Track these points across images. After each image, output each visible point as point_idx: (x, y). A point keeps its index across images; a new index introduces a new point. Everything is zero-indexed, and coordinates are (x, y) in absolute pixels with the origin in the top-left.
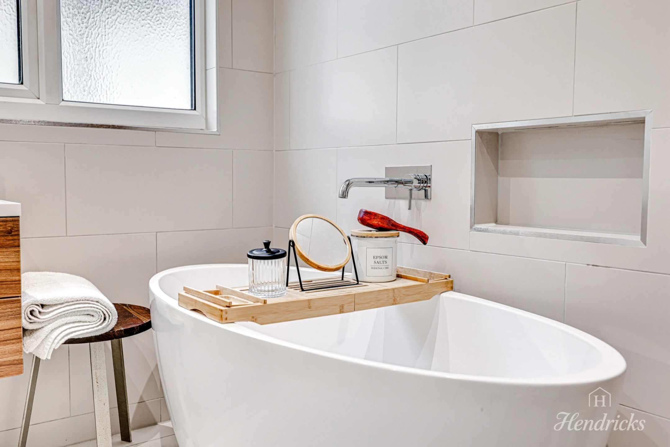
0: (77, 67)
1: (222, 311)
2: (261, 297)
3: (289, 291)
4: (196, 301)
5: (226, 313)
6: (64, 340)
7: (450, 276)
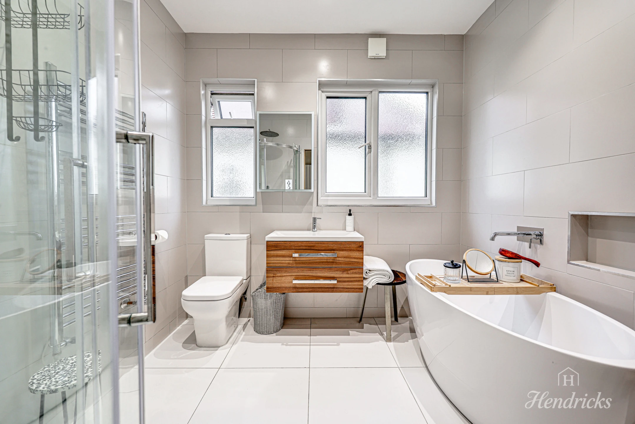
0: (383, 185)
1: (431, 287)
2: (449, 284)
3: (462, 281)
4: (422, 280)
5: (433, 288)
6: (376, 283)
7: (553, 285)
